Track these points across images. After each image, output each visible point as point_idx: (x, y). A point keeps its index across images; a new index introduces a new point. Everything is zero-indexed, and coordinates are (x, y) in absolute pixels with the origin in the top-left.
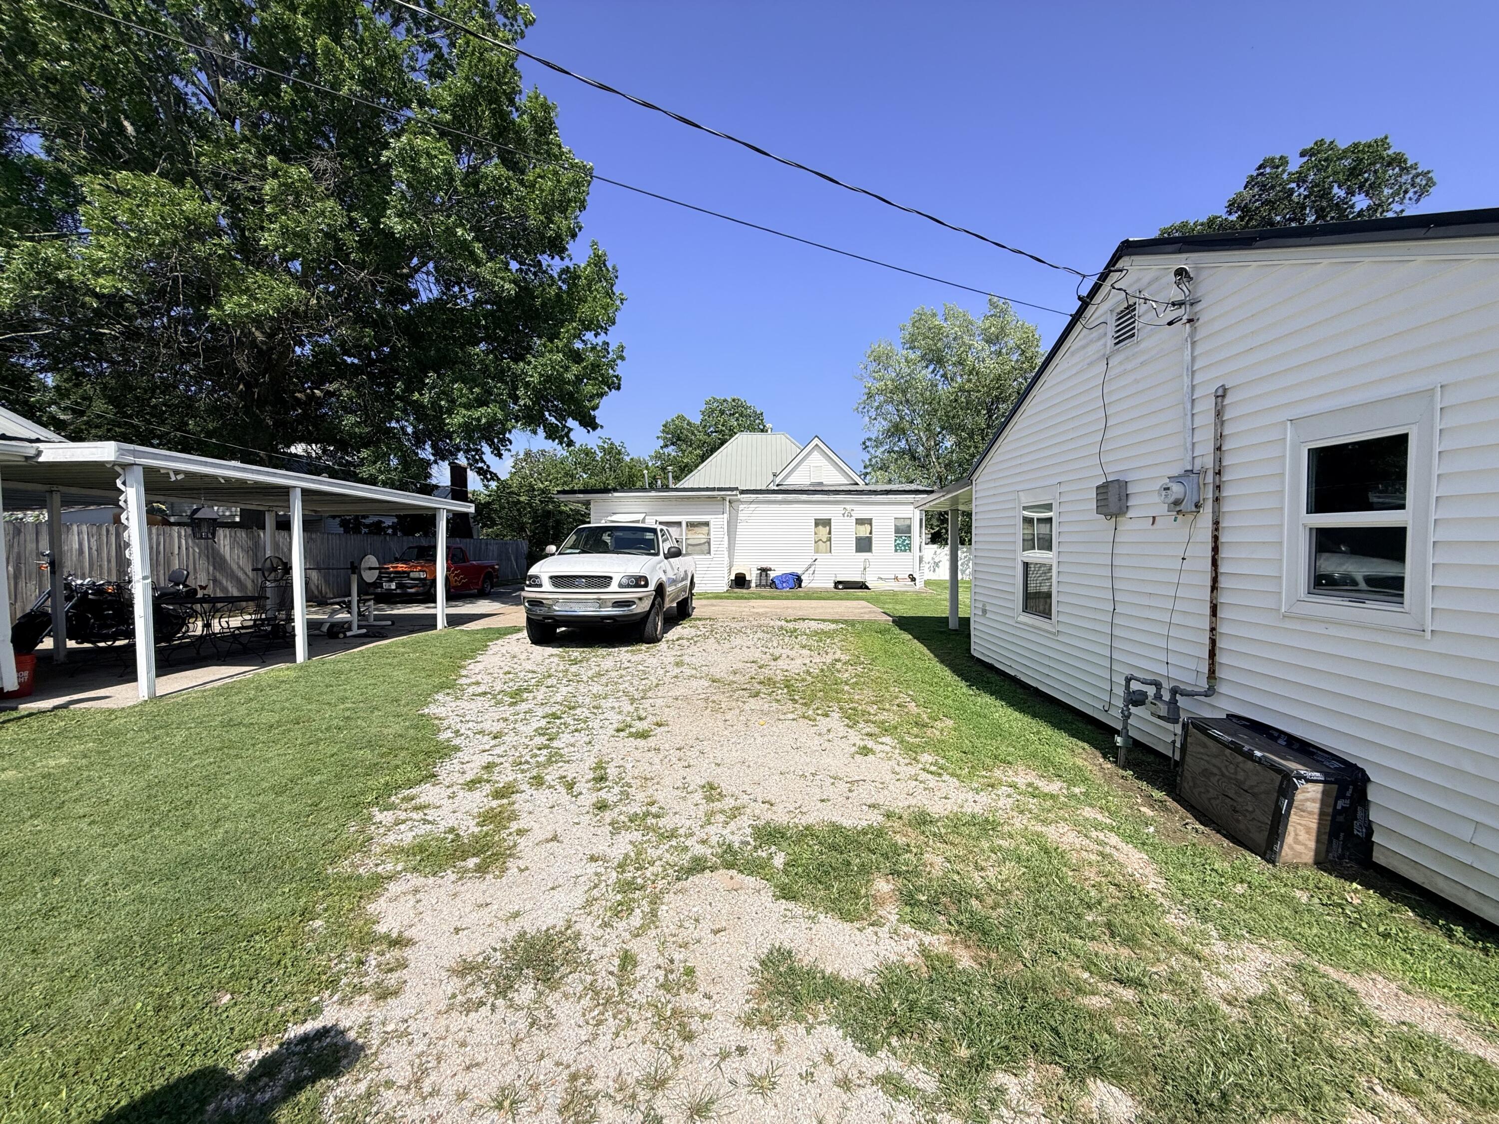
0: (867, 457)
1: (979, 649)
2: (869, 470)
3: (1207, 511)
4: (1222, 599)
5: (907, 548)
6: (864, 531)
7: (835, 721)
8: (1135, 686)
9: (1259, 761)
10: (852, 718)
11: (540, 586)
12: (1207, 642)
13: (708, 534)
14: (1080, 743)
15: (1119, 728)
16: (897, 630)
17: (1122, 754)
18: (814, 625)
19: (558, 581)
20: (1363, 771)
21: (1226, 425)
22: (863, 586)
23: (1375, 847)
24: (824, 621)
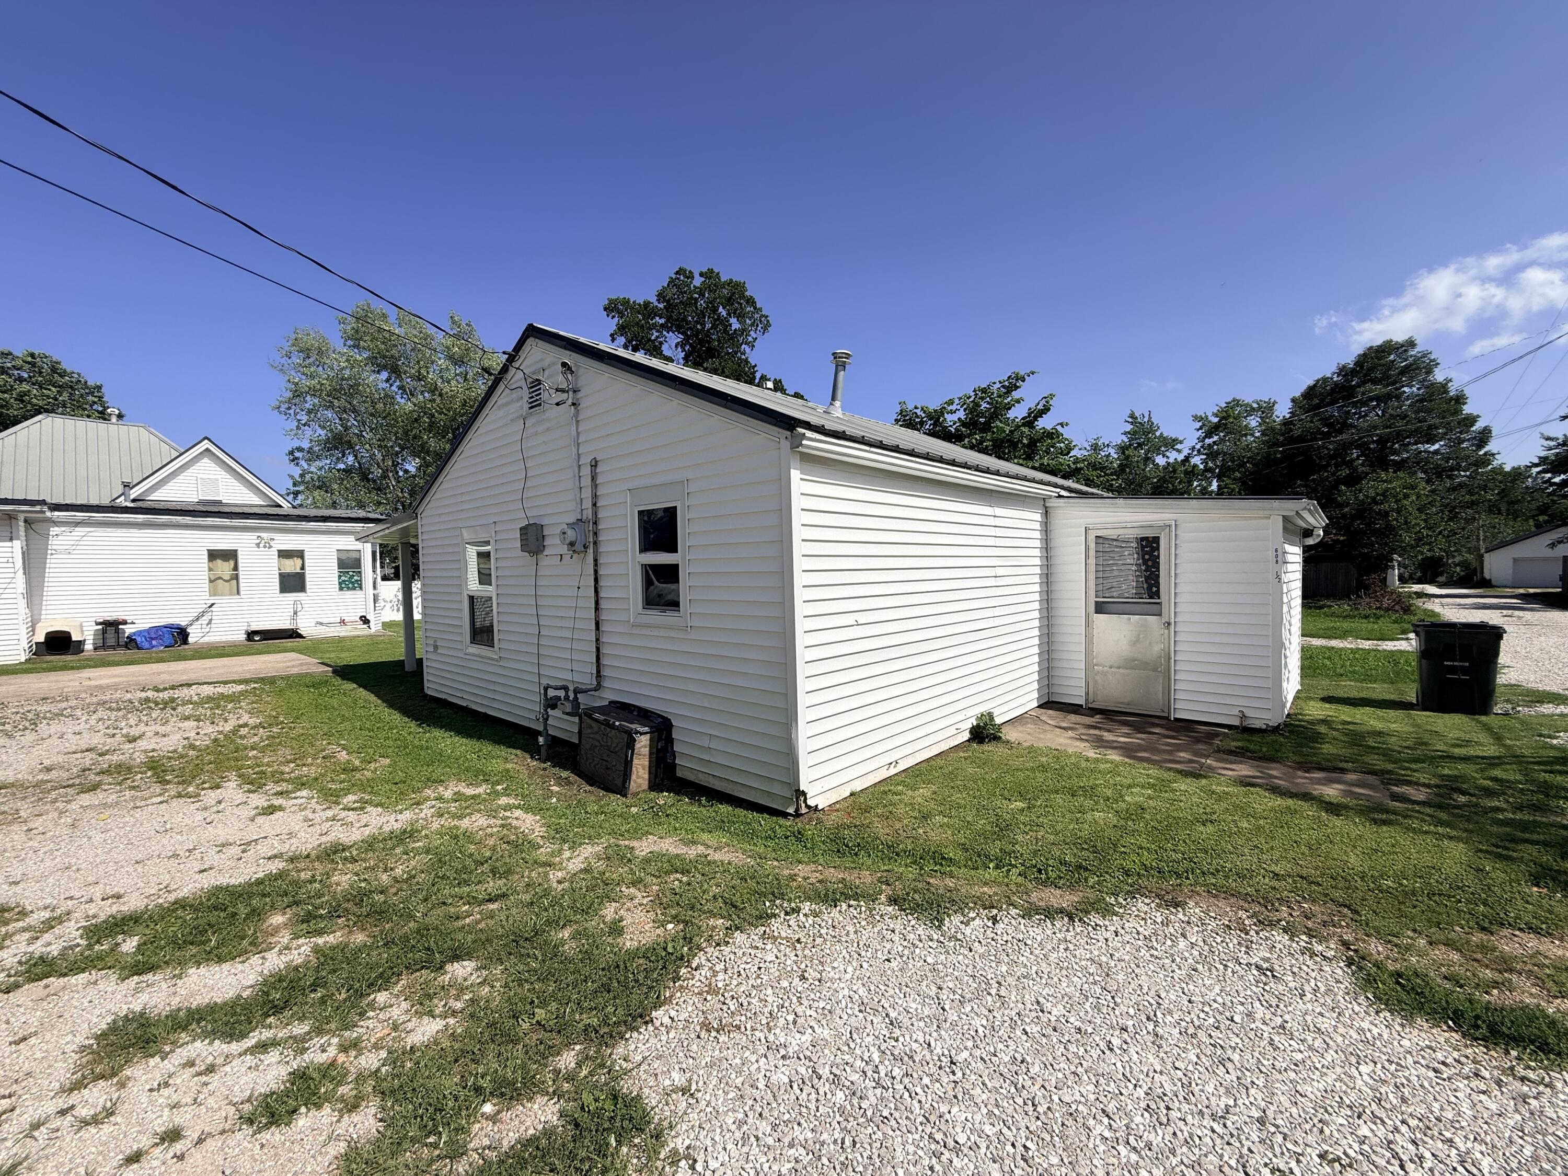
0: (296, 472)
1: (433, 685)
2: (301, 488)
3: (590, 550)
4: (602, 617)
5: (357, 585)
6: (292, 566)
7: (232, 790)
8: (551, 693)
9: (617, 728)
10: (254, 784)
12: (594, 650)
14: (514, 751)
15: (541, 729)
16: (338, 681)
17: (543, 751)
18: (207, 690)
20: (670, 720)
21: (599, 488)
22: (293, 634)
23: (678, 767)
24: (225, 683)
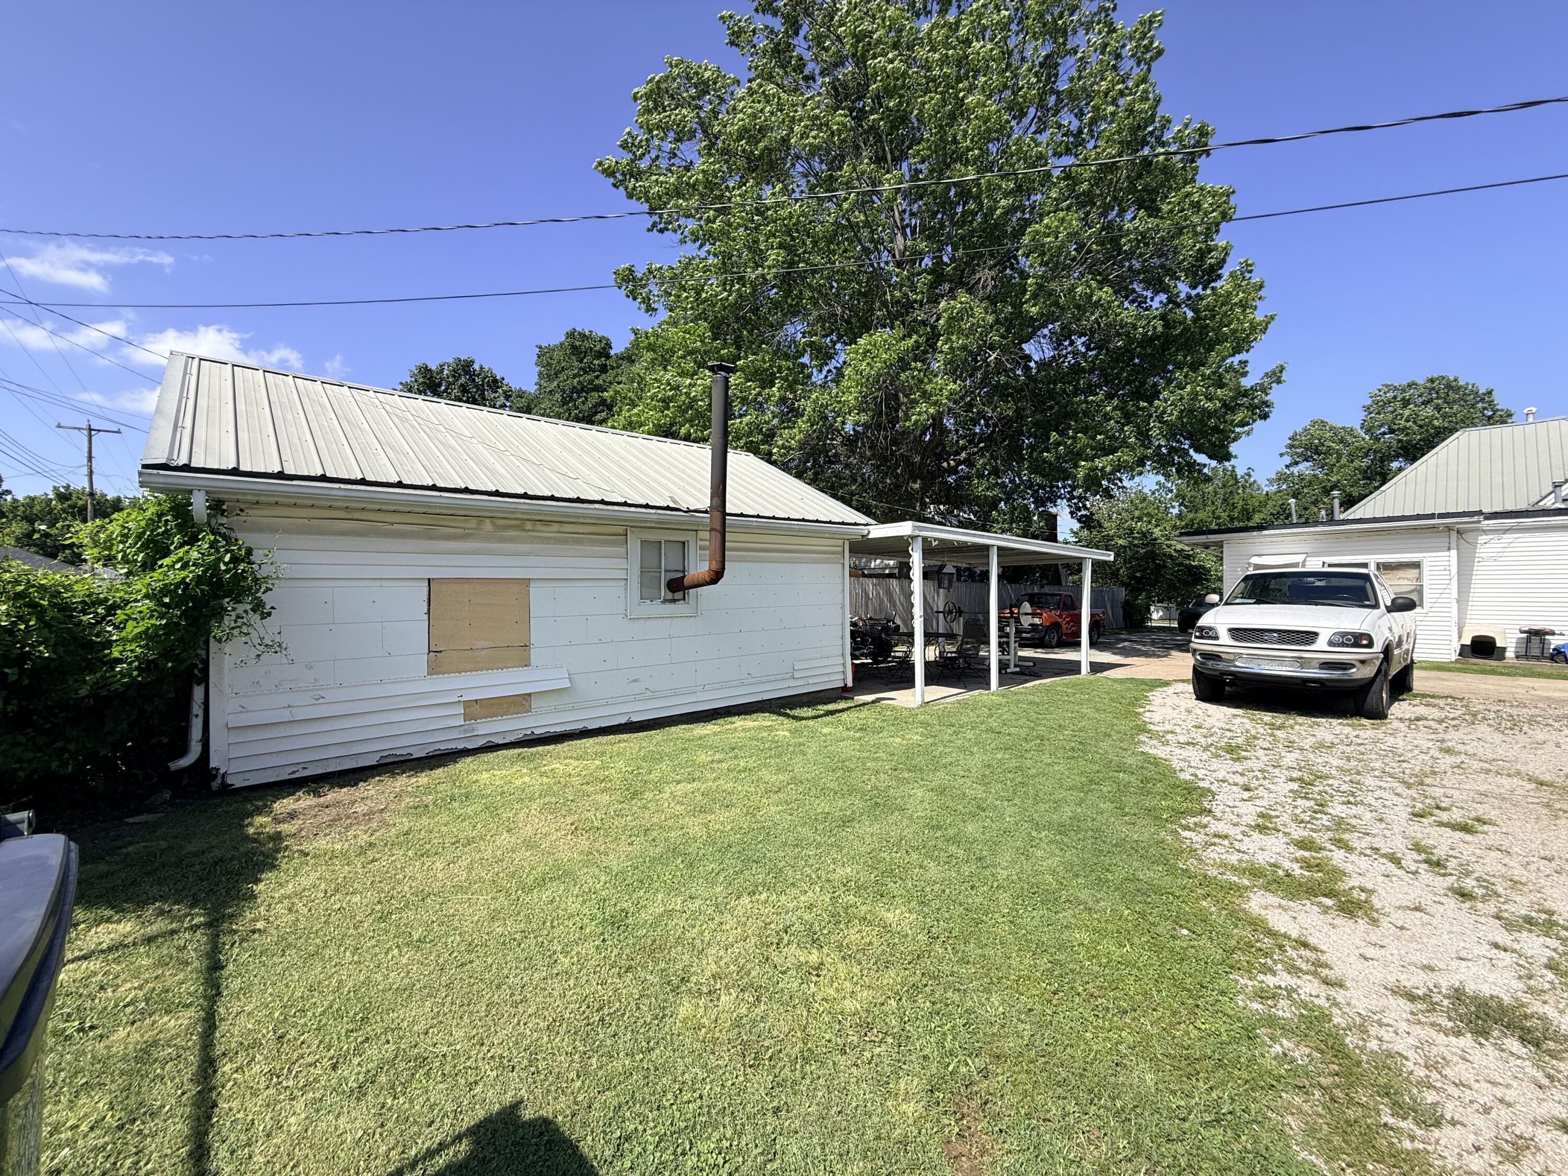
11: (1217, 638)
13: (1419, 579)
19: (1238, 633)
